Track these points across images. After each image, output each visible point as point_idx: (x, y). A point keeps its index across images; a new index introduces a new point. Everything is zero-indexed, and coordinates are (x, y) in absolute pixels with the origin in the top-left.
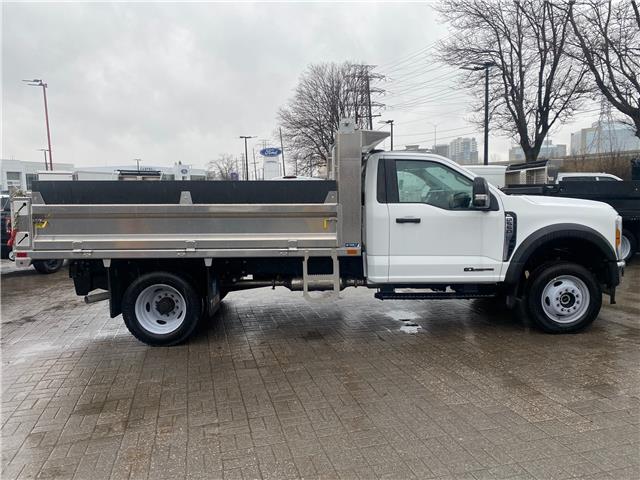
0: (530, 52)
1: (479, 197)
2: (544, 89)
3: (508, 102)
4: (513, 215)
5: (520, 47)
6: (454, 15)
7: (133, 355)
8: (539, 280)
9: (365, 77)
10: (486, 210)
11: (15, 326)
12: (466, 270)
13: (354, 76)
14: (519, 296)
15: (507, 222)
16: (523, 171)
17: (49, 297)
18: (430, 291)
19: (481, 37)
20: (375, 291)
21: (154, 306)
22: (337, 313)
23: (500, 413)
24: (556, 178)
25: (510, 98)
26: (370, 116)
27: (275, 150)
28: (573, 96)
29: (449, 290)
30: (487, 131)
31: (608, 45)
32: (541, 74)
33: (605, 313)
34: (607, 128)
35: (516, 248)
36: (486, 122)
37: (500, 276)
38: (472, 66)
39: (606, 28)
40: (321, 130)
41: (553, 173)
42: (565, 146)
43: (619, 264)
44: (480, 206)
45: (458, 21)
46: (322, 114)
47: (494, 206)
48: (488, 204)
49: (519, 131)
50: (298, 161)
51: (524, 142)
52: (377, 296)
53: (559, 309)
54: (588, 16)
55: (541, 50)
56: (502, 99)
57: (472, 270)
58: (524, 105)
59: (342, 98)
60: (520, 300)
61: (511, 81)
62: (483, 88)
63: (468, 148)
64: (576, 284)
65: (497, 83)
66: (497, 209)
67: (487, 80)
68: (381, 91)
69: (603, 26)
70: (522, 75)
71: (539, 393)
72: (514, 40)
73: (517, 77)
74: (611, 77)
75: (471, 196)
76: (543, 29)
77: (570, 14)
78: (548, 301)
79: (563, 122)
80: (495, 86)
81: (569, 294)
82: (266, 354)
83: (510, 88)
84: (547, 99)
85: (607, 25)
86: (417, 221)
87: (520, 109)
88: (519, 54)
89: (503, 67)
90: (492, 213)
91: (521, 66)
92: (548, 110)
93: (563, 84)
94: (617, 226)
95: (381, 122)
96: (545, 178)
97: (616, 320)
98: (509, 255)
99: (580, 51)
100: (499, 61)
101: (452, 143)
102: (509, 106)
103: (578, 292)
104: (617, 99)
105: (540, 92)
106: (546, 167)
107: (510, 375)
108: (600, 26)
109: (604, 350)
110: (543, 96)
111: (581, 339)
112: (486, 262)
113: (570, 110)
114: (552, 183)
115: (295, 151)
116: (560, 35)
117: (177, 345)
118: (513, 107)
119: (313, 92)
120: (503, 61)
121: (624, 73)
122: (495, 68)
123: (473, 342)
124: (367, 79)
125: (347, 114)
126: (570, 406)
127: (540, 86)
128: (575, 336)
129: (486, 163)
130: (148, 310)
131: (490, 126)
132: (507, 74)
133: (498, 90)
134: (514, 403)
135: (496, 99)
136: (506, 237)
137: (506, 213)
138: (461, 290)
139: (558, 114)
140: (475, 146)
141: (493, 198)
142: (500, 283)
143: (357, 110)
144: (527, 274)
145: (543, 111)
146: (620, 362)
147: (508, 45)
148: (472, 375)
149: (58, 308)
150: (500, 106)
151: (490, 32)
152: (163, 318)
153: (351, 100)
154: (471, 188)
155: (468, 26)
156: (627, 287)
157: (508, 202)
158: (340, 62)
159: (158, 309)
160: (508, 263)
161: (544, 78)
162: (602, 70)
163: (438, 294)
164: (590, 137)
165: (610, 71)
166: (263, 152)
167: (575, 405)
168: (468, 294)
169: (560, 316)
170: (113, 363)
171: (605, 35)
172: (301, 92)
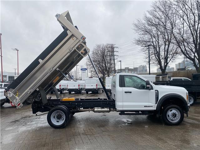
0: (161, 42)
1: (148, 86)
2: (166, 52)
3: (155, 56)
4: (157, 91)
5: (158, 40)
6: (139, 31)
7: (50, 131)
8: (166, 110)
9: (112, 48)
10: (150, 89)
11: (14, 123)
12: (145, 106)
13: (109, 47)
14: (160, 114)
15: (156, 93)
16: (161, 77)
17: (21, 114)
18: (134, 113)
19: (147, 37)
20: (119, 113)
21: (56, 117)
22: (107, 120)
23: (156, 147)
24: (170, 79)
25: (156, 54)
26: (114, 59)
27: (85, 69)
28: (175, 54)
29: (140, 112)
30: (149, 64)
31: (184, 40)
32: (165, 48)
33: (185, 119)
34: (186, 63)
35: (159, 100)
36: (149, 62)
37: (154, 108)
38: (145, 46)
39: (183, 36)
40: (99, 63)
41: (170, 77)
42: (174, 68)
43: (188, 105)
44: (148, 88)
45: (140, 33)
46: (100, 58)
47: (152, 88)
48: (150, 88)
49: (159, 64)
50: (92, 72)
51: (161, 68)
52: (120, 114)
53: (172, 118)
54: (178, 32)
55: (164, 42)
56: (154, 55)
57: (147, 106)
58: (160, 57)
59: (106, 54)
60: (161, 115)
61: (156, 50)
62: (148, 52)
63: (144, 68)
64: (176, 111)
65: (152, 50)
66: (153, 89)
67: (149, 50)
68: (117, 52)
69: (182, 35)
70: (159, 48)
71: (167, 142)
72: (157, 38)
73: (158, 49)
74: (185, 49)
75: (145, 85)
76: (165, 35)
77: (172, 32)
78: (168, 116)
79: (172, 62)
80: (151, 51)
81: (174, 114)
82: (88, 131)
83: (156, 52)
84: (167, 55)
85: (183, 34)
86: (131, 92)
87: (159, 58)
88: (158, 42)
89: (154, 46)
90: (152, 90)
91: (159, 46)
92: (167, 58)
93: (172, 51)
94: (187, 94)
95: (118, 61)
96: (167, 79)
97: (189, 122)
98: (157, 102)
99: (175, 42)
100: (152, 44)
101: (139, 67)
102: (156, 57)
103: (177, 113)
104: (187, 56)
105: (165, 53)
106: (167, 76)
107: (158, 137)
108: (181, 35)
109: (185, 130)
110: (166, 54)
111: (179, 127)
112: (150, 104)
113: (174, 58)
114: (169, 81)
115: (91, 69)
116: (170, 37)
117: (62, 128)
118: (157, 57)
119: (97, 52)
120: (153, 44)
121: (189, 48)
122: (151, 46)
123: (148, 128)
124: (113, 48)
125: (107, 58)
126: (175, 146)
127: (165, 51)
128: (177, 126)
129: (150, 74)
130: (54, 118)
131: (150, 63)
132: (155, 48)
133: (153, 52)
134: (160, 145)
135: (152, 55)
136: (156, 97)
137: (155, 90)
138: (144, 112)
139: (170, 60)
140: (146, 67)
141: (151, 86)
142: (155, 110)
143: (110, 57)
144: (163, 108)
145: (166, 58)
146: (190, 134)
147: (155, 39)
148: (148, 137)
149: (25, 118)
150: (153, 57)
151: (149, 36)
152: (58, 120)
153: (108, 54)
154: (145, 83)
155: (143, 34)
156: (193, 112)
157: (156, 87)
158: (105, 44)
159: (57, 118)
160: (157, 105)
161: (166, 50)
162: (182, 47)
163: (137, 114)
164: (181, 65)
165: (185, 48)
166: (82, 69)
167: (176, 145)
168: (146, 113)
169: (172, 120)
170: (45, 133)
171: (183, 37)
172: (94, 52)
